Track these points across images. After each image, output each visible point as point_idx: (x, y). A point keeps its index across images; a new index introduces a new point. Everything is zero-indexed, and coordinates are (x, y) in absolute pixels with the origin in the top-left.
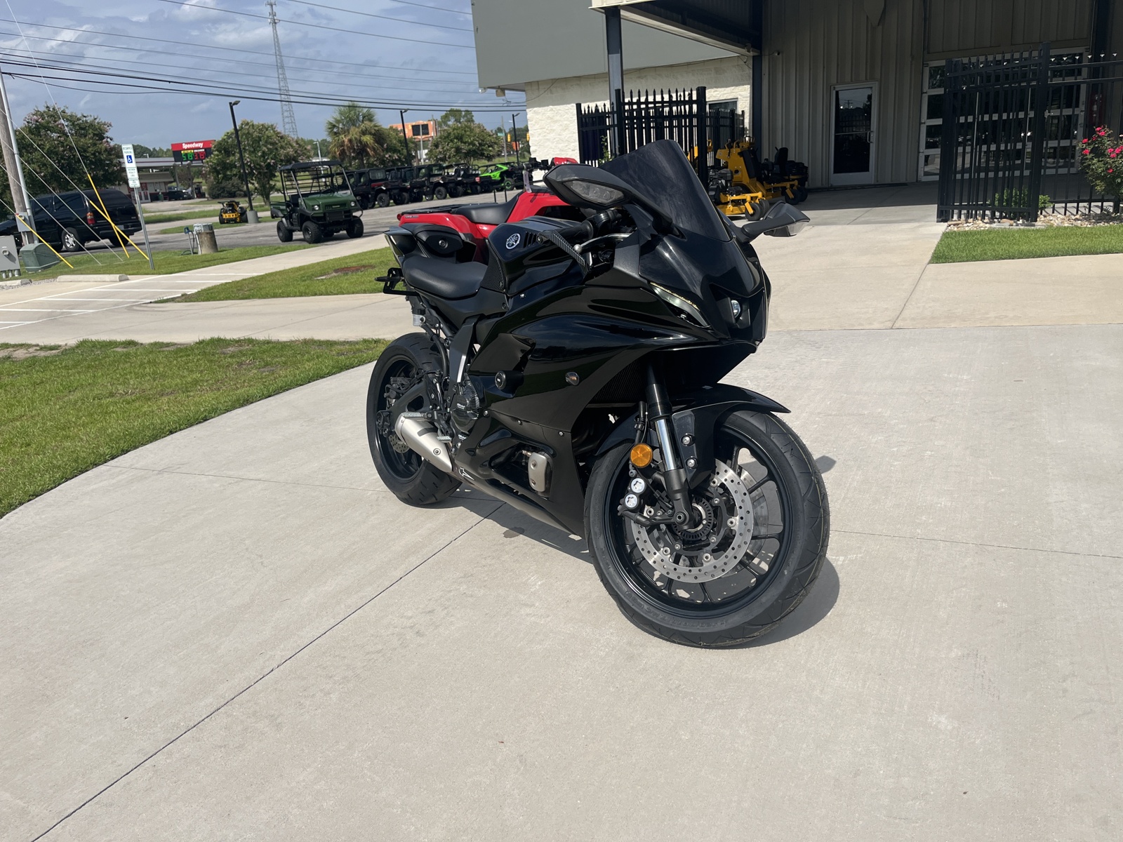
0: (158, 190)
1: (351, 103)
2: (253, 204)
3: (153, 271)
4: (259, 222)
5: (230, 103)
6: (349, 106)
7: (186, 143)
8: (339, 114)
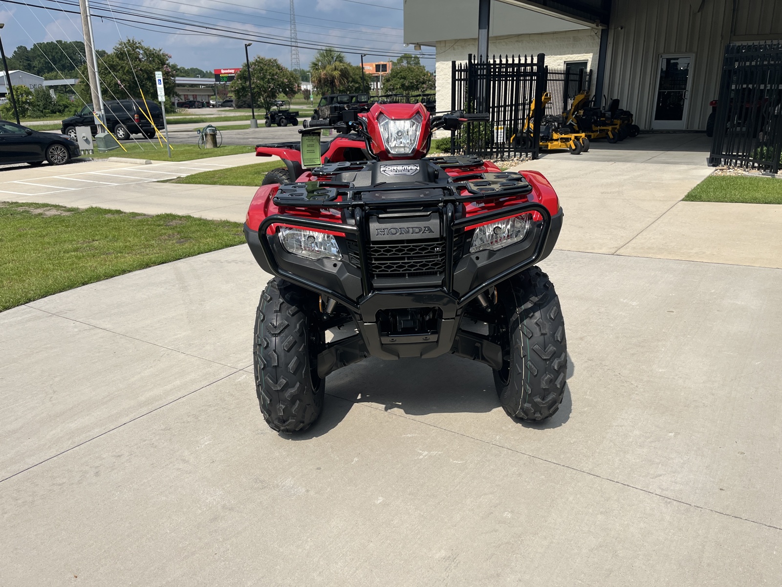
0: (203, 100)
1: (328, 48)
2: (255, 114)
3: (169, 159)
4: (258, 127)
5: (246, 45)
6: (326, 50)
7: (224, 70)
8: (319, 56)
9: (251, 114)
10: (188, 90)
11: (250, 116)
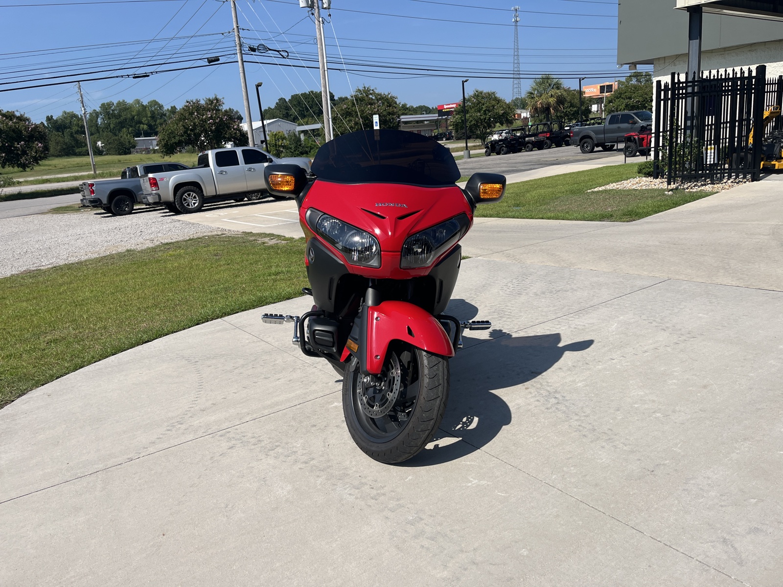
1: (545, 76)
2: (469, 145)
4: (471, 158)
5: (463, 81)
6: (543, 78)
7: (446, 105)
8: (535, 84)
9: (465, 145)
10: (414, 126)
11: (463, 147)
